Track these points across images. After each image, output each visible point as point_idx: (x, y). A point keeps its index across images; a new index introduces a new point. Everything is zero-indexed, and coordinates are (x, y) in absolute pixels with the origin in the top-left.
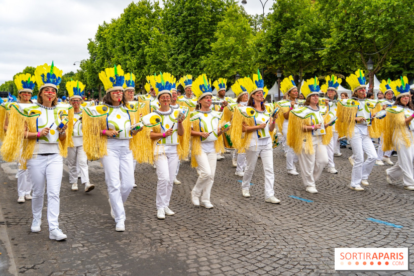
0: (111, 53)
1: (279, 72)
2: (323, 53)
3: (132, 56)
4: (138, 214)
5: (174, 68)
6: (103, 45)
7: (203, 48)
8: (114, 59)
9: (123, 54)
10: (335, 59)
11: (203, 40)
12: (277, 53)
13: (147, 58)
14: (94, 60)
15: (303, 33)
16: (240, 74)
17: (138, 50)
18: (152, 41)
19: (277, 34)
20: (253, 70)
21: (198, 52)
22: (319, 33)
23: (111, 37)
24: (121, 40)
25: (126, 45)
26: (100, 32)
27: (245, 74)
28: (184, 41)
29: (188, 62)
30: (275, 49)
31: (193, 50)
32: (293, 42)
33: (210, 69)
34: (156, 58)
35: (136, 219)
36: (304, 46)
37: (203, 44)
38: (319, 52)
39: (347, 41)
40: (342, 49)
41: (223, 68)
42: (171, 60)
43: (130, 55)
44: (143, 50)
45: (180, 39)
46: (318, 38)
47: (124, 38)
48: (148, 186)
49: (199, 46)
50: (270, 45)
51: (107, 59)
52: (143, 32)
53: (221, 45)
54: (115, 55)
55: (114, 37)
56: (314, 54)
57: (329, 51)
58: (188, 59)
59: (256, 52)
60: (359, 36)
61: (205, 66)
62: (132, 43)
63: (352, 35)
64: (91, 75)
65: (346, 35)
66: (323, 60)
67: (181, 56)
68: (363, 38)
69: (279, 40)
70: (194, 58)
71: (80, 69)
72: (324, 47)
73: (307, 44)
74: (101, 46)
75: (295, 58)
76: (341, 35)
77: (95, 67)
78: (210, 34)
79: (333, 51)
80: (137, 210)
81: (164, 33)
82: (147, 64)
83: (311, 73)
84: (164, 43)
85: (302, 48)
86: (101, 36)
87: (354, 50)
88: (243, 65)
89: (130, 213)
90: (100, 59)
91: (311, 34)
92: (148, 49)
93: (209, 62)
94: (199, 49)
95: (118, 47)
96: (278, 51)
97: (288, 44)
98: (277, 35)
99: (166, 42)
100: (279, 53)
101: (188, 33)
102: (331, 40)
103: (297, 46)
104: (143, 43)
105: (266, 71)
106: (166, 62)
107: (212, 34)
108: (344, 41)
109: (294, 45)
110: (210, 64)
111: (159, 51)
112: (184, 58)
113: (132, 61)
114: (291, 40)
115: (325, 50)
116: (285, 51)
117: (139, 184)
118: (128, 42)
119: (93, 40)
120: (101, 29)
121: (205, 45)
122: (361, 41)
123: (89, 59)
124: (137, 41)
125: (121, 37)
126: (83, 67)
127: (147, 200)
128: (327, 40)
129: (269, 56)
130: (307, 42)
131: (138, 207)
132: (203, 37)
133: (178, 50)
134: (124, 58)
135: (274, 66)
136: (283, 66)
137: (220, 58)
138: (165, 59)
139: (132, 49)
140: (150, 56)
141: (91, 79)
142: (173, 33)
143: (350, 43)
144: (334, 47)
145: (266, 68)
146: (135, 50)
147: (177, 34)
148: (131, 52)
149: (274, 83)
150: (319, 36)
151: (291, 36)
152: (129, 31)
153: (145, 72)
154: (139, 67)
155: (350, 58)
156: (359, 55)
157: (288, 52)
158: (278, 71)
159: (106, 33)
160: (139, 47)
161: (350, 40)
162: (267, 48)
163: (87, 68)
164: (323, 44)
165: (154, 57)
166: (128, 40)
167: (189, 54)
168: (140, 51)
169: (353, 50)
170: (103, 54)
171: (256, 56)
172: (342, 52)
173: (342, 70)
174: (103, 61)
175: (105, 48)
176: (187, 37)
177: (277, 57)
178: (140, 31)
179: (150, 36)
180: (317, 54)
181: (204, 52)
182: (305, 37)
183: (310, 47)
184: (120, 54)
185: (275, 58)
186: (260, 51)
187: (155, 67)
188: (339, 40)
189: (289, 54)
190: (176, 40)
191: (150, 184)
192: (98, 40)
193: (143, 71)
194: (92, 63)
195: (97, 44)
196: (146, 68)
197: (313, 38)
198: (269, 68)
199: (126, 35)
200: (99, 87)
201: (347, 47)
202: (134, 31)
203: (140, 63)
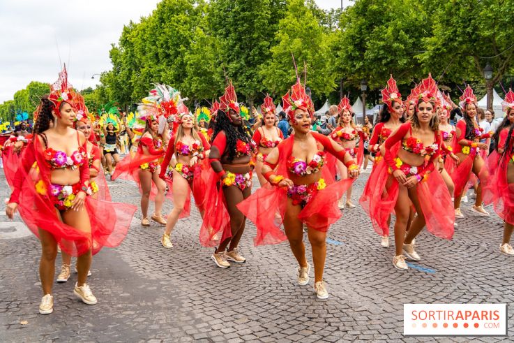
0: (140, 62)
1: (364, 84)
2: (424, 57)
3: (168, 66)
4: (174, 294)
5: (223, 81)
6: (129, 52)
7: (261, 54)
8: (144, 69)
9: (157, 64)
10: (440, 66)
11: (261, 44)
12: (361, 58)
13: (188, 68)
14: (118, 72)
15: (396, 31)
16: (311, 87)
17: (175, 57)
18: (194, 45)
19: (360, 32)
20: (327, 82)
21: (254, 59)
22: (418, 31)
23: (140, 42)
24: (153, 45)
25: (160, 51)
26: (125, 34)
27: (318, 87)
28: (236, 44)
29: (242, 73)
30: (358, 54)
31: (247, 57)
32: (382, 43)
33: (271, 81)
34: (200, 68)
35: (171, 303)
36: (397, 49)
37: (260, 49)
38: (418, 56)
39: (456, 40)
40: (450, 51)
41: (287, 79)
42: (219, 69)
43: (165, 63)
44: (182, 57)
45: (231, 42)
46: (416, 38)
47: (157, 42)
48: (188, 247)
49: (255, 51)
50: (351, 48)
51: (136, 71)
52: (182, 33)
53: (285, 49)
54: (145, 65)
55: (144, 40)
56: (411, 58)
57: (431, 54)
58: (241, 69)
59: (332, 58)
60: (473, 33)
61: (264, 77)
62: (168, 48)
63: (464, 33)
64: (115, 91)
65: (455, 32)
66: (423, 67)
67: (233, 65)
68: (478, 36)
69: (362, 41)
70: (249, 66)
71: (100, 84)
72: (426, 49)
73: (402, 46)
74: (127, 53)
75: (385, 65)
76: (448, 33)
77: (119, 80)
78: (270, 35)
79: (437, 55)
80: (172, 286)
81: (210, 34)
82: (187, 76)
83: (406, 85)
84: (210, 48)
85: (396, 51)
86: (126, 40)
87: (466, 53)
88: (315, 76)
89: (163, 292)
90: (126, 71)
91: (407, 32)
92: (188, 56)
93: (270, 72)
94: (255, 55)
95: (148, 55)
96: (362, 55)
97: (376, 46)
98: (361, 34)
99: (213, 46)
100: (363, 59)
101: (241, 34)
102: (434, 39)
103: (388, 49)
104: (182, 48)
105: (345, 83)
106: (213, 73)
107: (273, 36)
108: (452, 40)
109: (384, 48)
110: (271, 75)
111: (203, 58)
112: (236, 68)
113: (168, 72)
114: (379, 41)
115: (426, 52)
116: (372, 55)
117: (177, 244)
118: (162, 47)
119: (117, 46)
120: (126, 31)
121: (264, 50)
122: (475, 41)
123: (112, 70)
124: (174, 45)
125: (154, 41)
126: (104, 81)
127: (189, 269)
128: (428, 39)
129: (350, 63)
130: (401, 43)
131: (174, 281)
132: (261, 39)
133: (228, 56)
134: (158, 68)
135: (356, 75)
136: (368, 76)
137: (284, 66)
138: (211, 68)
139: (168, 56)
140: (191, 65)
141: (115, 97)
142: (221, 34)
143: (461, 43)
144: (438, 49)
145: (345, 79)
146: (172, 58)
147: (227, 35)
148: (167, 61)
149: (356, 99)
150: (417, 34)
151: (379, 35)
152: (164, 33)
153: (185, 87)
154: (177, 80)
155: (460, 64)
156: (472, 59)
157: (376, 57)
158: (362, 82)
159: (133, 36)
160: (177, 54)
161: (460, 39)
162: (347, 52)
163: (110, 82)
164: (423, 45)
165: (197, 66)
166: (162, 45)
167: (243, 63)
168: (179, 58)
169: (464, 52)
170: (130, 64)
171: (333, 63)
172: (450, 56)
173: (450, 80)
174: (130, 74)
175: (133, 56)
176: (240, 40)
177: (361, 64)
178: (178, 32)
179: (192, 38)
180: (416, 59)
181: (262, 59)
182: (399, 36)
183: (405, 50)
184: (151, 63)
185: (359, 65)
186: (337, 56)
187: (198, 79)
188: (445, 40)
189: (377, 60)
190: (225, 43)
191: (193, 245)
192: (124, 45)
193: (183, 85)
194: (116, 76)
195: (122, 51)
196: (186, 81)
197: (410, 38)
198: (349, 79)
199: (160, 38)
200: (125, 108)
201: (456, 49)
202: (170, 33)
203: (179, 75)
